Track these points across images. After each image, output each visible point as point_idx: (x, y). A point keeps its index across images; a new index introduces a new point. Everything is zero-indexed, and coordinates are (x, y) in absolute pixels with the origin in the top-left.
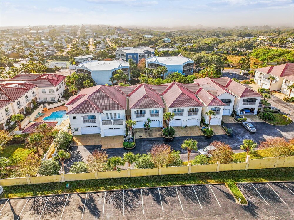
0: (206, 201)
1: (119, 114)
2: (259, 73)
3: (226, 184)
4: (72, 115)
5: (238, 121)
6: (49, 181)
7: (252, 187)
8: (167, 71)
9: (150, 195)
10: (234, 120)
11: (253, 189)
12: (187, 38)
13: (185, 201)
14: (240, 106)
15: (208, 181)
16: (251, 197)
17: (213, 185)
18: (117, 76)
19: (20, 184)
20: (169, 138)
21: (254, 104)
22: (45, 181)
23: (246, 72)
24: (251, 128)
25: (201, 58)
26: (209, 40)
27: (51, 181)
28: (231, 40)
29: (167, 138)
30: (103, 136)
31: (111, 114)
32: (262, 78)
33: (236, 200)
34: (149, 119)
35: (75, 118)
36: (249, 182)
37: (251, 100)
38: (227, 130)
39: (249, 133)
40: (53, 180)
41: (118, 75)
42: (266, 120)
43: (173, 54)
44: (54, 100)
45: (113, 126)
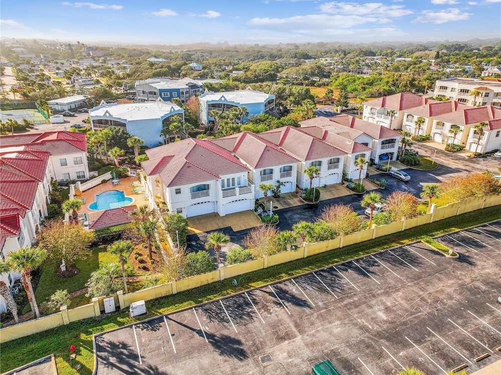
0: (416, 263)
1: (239, 178)
2: (369, 108)
3: (422, 241)
4: (174, 188)
5: (381, 170)
6: (201, 282)
7: (449, 238)
8: (248, 113)
9: (350, 270)
10: (376, 171)
11: (452, 241)
12: (223, 62)
13: (395, 268)
14: (379, 151)
15: (401, 242)
16: (456, 248)
17: (409, 245)
18: (175, 126)
19: (160, 296)
20: (315, 203)
21: (393, 147)
22: (197, 283)
23: (344, 108)
24: (405, 176)
25: (282, 92)
26: (264, 65)
27: (205, 283)
28: (289, 64)
29: (312, 203)
30: (222, 214)
31: (228, 180)
32: (376, 114)
33: (446, 255)
34: (278, 182)
35: (178, 192)
36: (443, 234)
37: (387, 142)
38: (378, 183)
39: (403, 183)
40: (207, 280)
41: (175, 124)
42: (411, 165)
43: (222, 88)
44: (84, 176)
45: (238, 197)
